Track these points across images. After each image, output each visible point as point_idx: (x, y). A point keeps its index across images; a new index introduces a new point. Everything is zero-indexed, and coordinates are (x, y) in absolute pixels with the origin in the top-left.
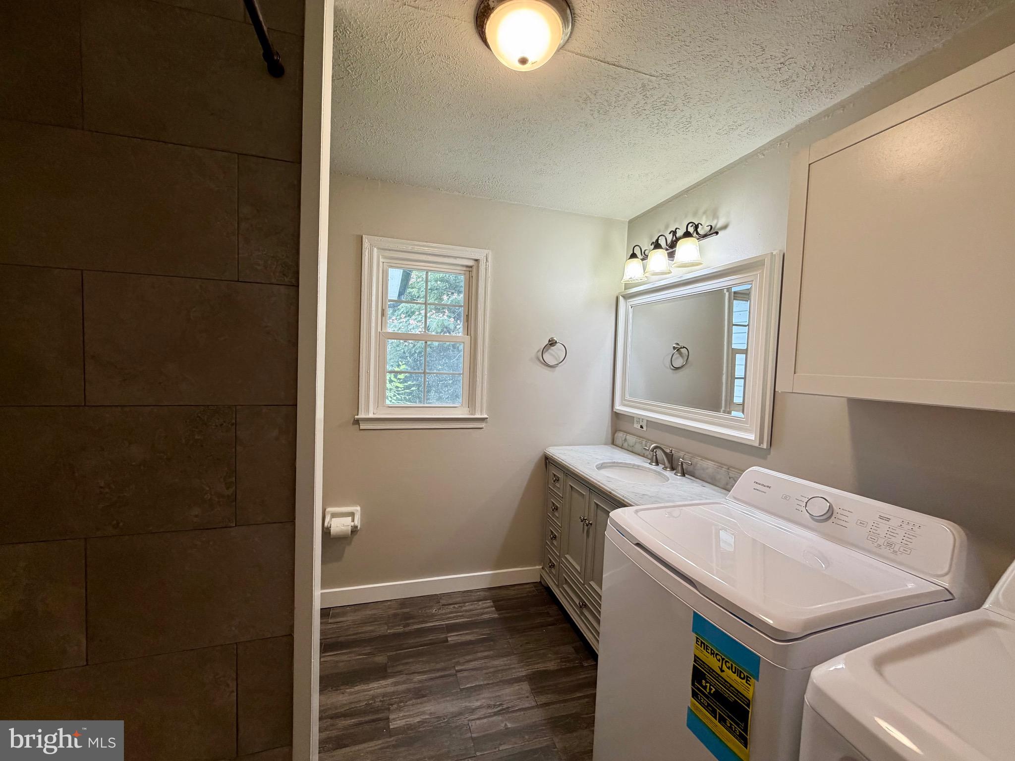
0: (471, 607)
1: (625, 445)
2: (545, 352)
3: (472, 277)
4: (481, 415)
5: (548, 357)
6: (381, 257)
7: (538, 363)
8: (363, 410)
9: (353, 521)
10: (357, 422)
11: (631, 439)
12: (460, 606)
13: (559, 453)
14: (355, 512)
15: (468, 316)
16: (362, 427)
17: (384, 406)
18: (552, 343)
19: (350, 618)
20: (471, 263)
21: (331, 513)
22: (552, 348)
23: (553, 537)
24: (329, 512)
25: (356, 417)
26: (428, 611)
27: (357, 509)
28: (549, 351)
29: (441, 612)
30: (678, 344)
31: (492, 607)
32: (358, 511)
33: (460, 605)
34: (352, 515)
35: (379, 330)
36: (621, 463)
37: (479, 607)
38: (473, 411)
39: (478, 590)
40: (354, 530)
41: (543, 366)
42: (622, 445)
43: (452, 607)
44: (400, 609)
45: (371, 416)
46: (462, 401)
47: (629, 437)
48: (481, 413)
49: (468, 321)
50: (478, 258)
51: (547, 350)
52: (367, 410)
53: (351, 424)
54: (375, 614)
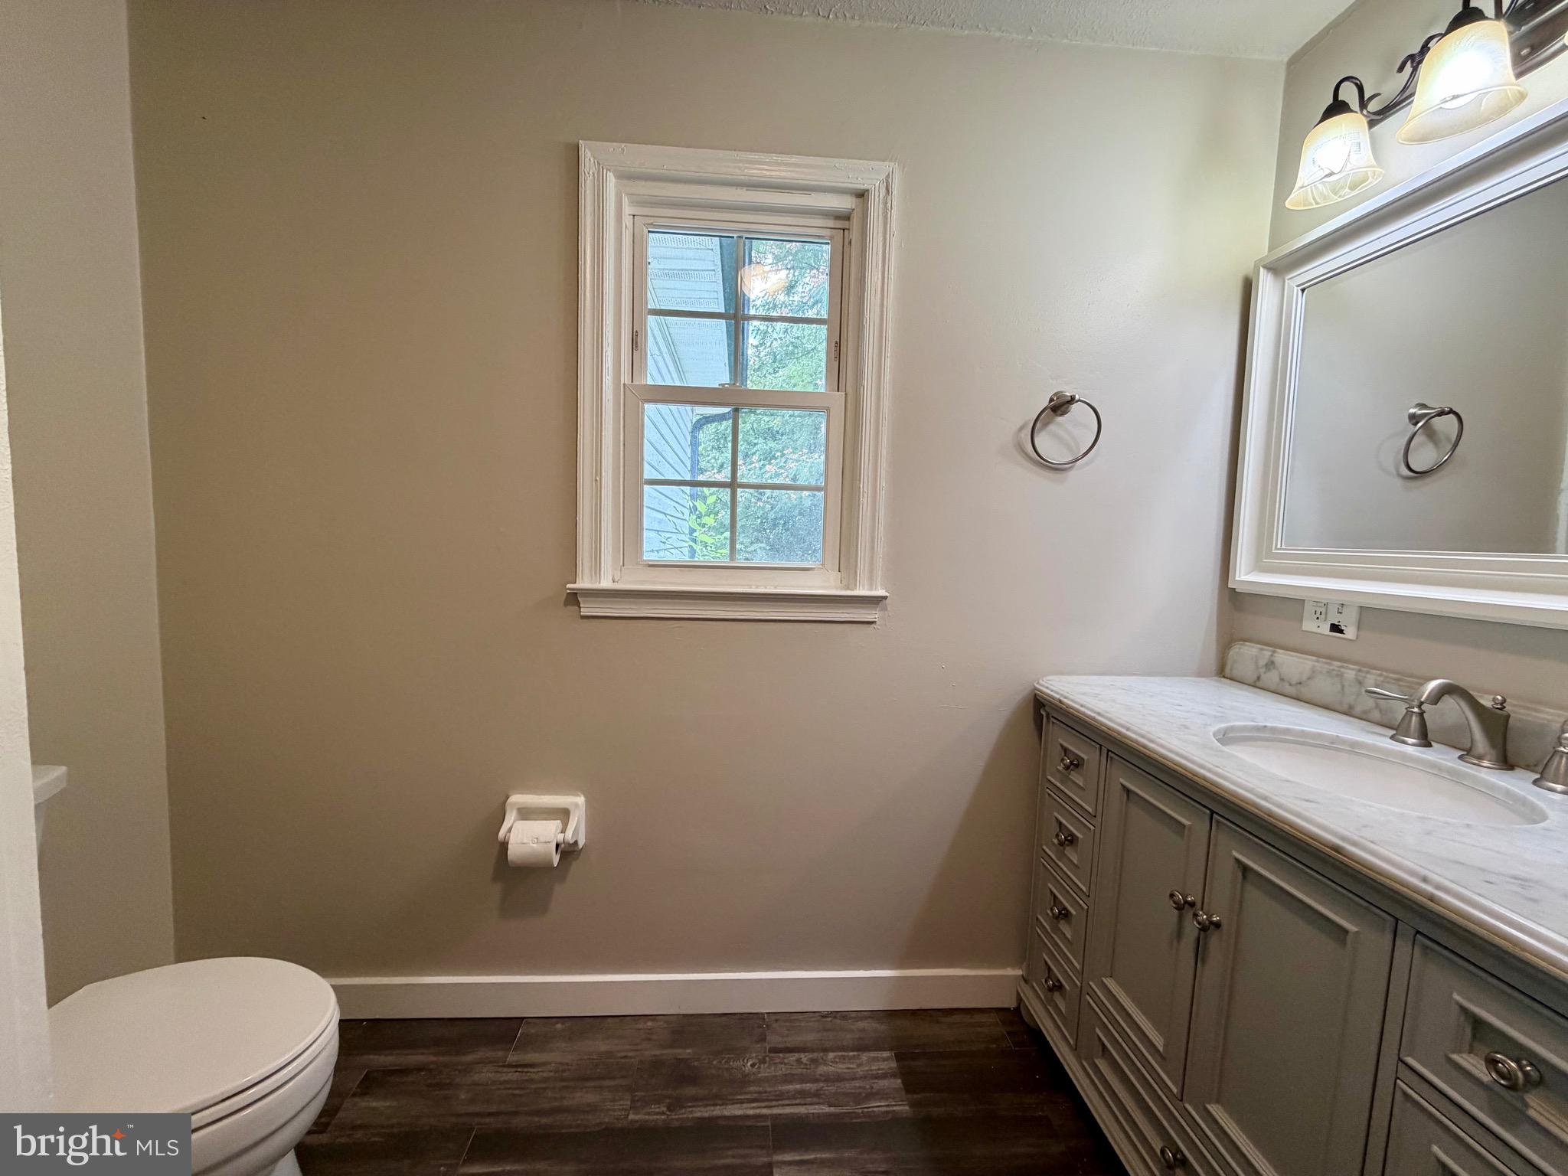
0: (841, 1068)
1: (1271, 678)
2: (1041, 429)
3: (850, 243)
4: (871, 589)
5: (1045, 443)
6: (625, 200)
7: (1020, 458)
8: (587, 571)
9: (563, 831)
10: (574, 598)
11: (1291, 664)
12: (813, 1061)
13: (1084, 694)
14: (572, 809)
15: (838, 344)
16: (585, 612)
17: (638, 564)
18: (1060, 406)
19: (555, 1056)
20: (845, 203)
21: (518, 806)
22: (1060, 419)
23: (1060, 912)
24: (514, 804)
25: (568, 586)
26: (735, 1064)
27: (576, 802)
28: (1052, 427)
29: (766, 1071)
30: (1423, 406)
31: (894, 1076)
32: (577, 805)
33: (815, 1055)
34: (564, 814)
35: (625, 378)
36: (1287, 731)
37: (860, 1072)
38: (851, 580)
39: (860, 1015)
40: (568, 852)
41: (1035, 469)
42: (1259, 678)
43: (793, 1057)
44: (671, 1047)
45: (606, 583)
46: (824, 557)
47: (1281, 657)
48: (871, 585)
49: (839, 357)
50: (866, 187)
51: (1046, 424)
52: (596, 570)
53: (562, 603)
54: (609, 1054)
